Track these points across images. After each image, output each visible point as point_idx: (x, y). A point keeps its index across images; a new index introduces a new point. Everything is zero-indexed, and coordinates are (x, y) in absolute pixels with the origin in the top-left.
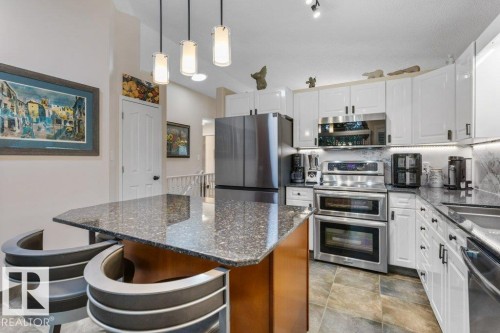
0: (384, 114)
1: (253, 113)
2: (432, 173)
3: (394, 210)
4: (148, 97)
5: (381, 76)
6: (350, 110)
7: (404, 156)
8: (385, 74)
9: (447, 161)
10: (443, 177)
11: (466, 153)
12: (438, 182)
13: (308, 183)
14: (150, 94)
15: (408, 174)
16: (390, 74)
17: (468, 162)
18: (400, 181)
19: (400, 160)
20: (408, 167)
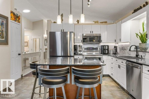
0: (100, 34)
1: (62, 31)
2: (110, 50)
3: (104, 60)
4: (17, 20)
5: (98, 23)
6: (92, 32)
7: (105, 46)
8: (99, 22)
9: (114, 47)
10: (113, 51)
11: (117, 45)
12: (112, 52)
13: (79, 54)
14: (17, 19)
15: (106, 50)
16: (100, 23)
17: (118, 47)
18: (104, 52)
19: (104, 47)
20: (106, 49)
